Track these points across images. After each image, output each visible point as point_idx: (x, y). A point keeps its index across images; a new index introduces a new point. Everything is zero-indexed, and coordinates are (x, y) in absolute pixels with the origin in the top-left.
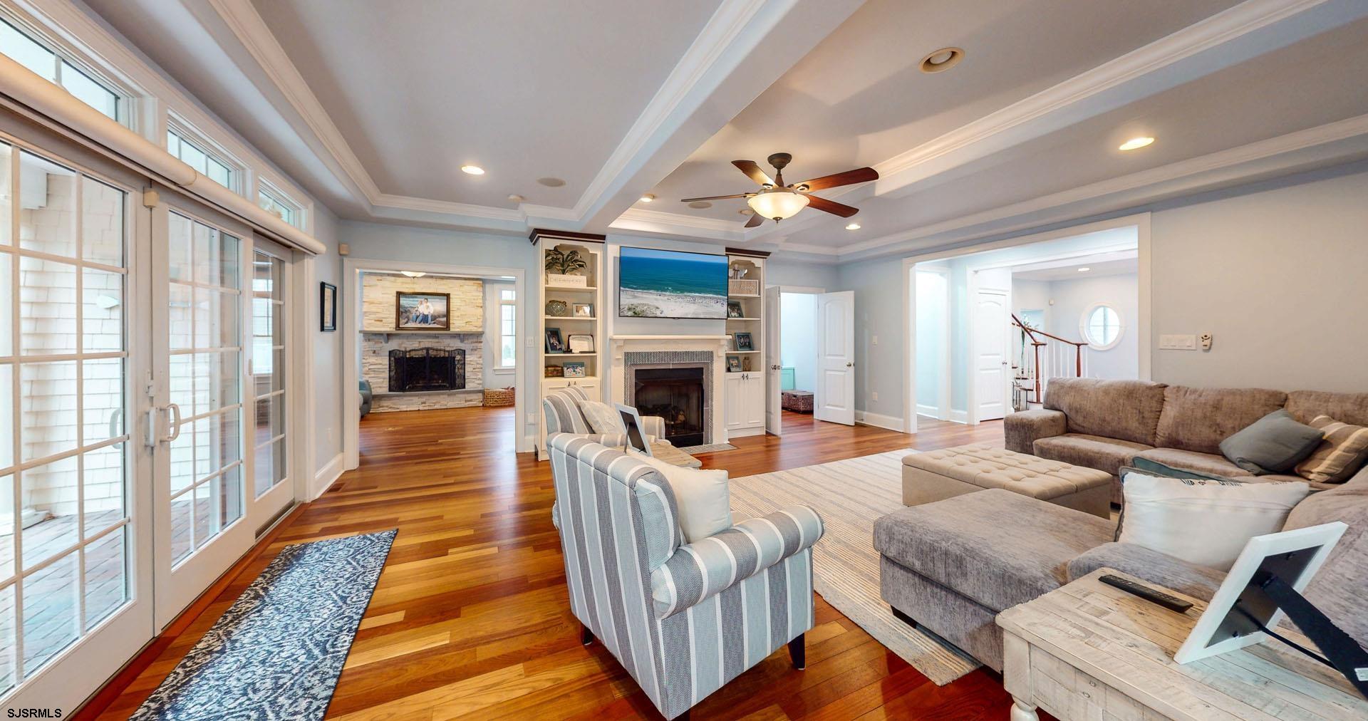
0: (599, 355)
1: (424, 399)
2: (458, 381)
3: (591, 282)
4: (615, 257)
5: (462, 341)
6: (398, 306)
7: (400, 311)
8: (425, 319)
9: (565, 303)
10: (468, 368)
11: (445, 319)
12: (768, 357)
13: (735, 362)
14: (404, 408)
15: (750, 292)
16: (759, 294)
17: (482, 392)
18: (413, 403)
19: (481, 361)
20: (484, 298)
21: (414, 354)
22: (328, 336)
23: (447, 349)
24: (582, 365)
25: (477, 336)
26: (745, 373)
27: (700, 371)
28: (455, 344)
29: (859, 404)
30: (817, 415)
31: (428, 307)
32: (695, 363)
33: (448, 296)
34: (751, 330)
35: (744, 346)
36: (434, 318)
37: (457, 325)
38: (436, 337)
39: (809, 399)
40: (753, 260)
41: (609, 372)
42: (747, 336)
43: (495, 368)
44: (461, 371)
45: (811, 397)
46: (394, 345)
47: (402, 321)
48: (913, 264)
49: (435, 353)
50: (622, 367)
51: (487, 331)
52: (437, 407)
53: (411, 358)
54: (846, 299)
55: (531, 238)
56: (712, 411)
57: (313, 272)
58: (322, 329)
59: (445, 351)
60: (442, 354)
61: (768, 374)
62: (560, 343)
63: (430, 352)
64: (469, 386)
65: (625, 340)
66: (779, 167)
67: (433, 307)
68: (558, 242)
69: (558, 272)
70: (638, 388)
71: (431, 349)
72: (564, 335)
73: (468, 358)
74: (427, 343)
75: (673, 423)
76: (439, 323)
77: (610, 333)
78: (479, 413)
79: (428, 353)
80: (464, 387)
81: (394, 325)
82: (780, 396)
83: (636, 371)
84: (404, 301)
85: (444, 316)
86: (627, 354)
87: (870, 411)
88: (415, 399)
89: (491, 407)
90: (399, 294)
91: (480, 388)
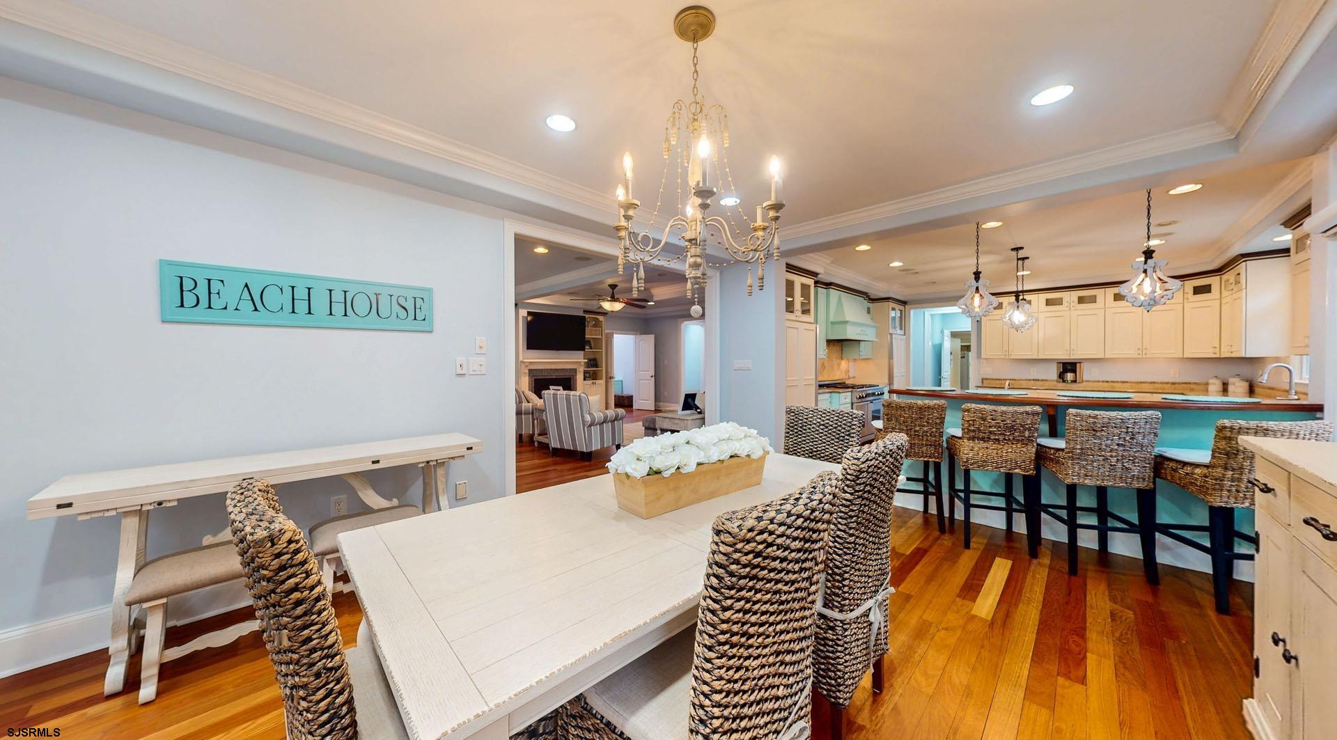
4: (523, 317)
12: (607, 372)
13: (588, 375)
15: (597, 335)
16: (602, 336)
26: (594, 381)
27: (570, 379)
29: (657, 399)
30: (635, 407)
32: (567, 374)
34: (597, 356)
35: (592, 366)
39: (630, 398)
40: (598, 317)
41: (520, 380)
42: (595, 360)
45: (632, 397)
48: (684, 321)
54: (650, 339)
61: (607, 382)
65: (530, 362)
66: (613, 289)
70: (535, 389)
77: (521, 358)
82: (613, 398)
83: (535, 379)
86: (530, 370)
87: (664, 402)
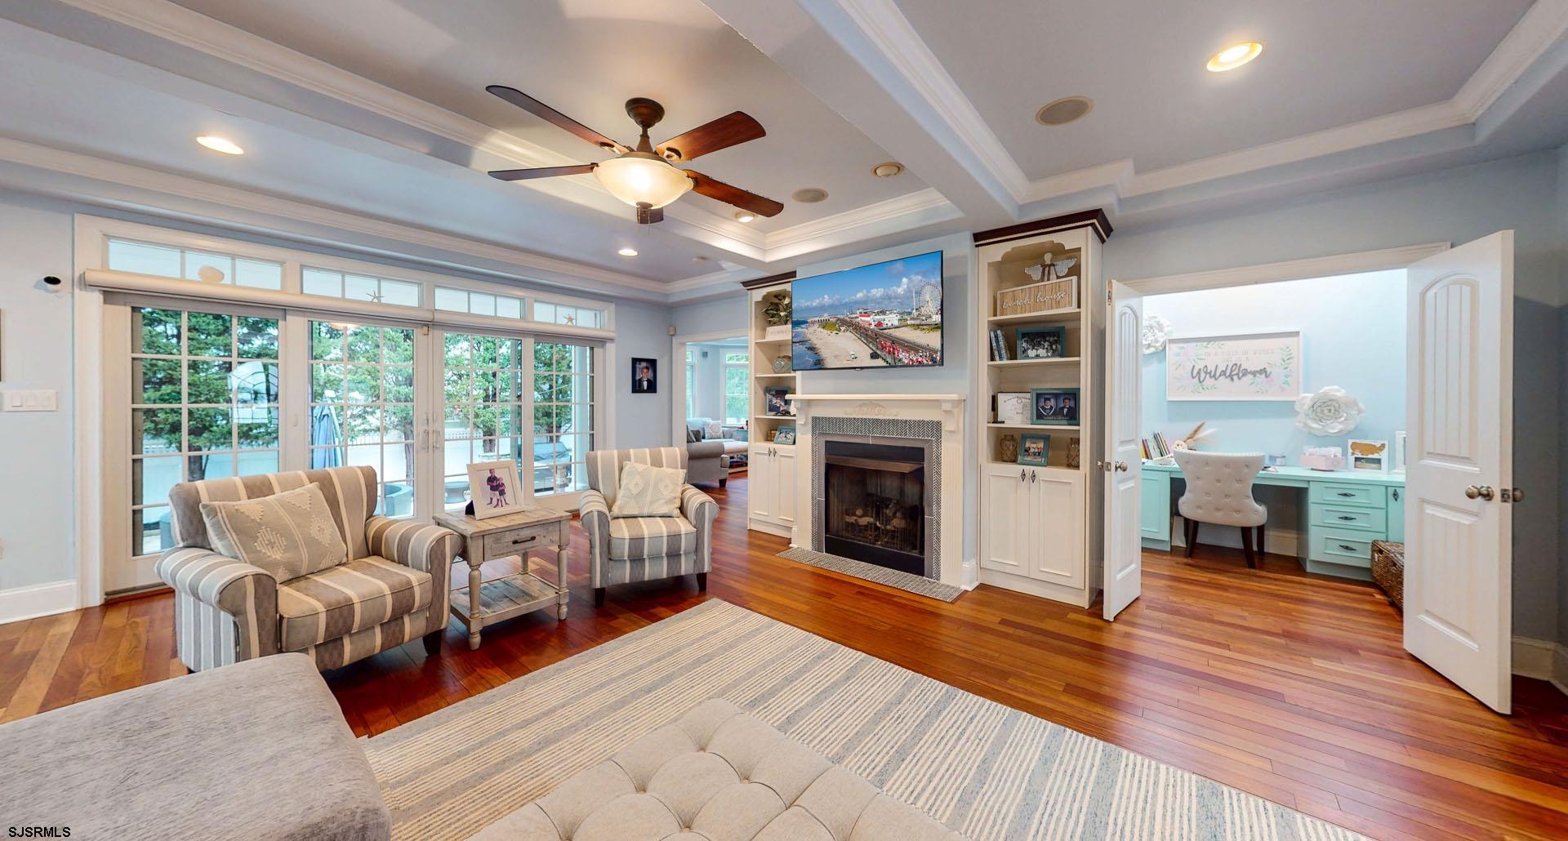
0: (798, 419)
16: (1079, 307)
32: (908, 440)
50: (810, 436)
56: (939, 524)
66: (645, 124)
68: (765, 291)
83: (826, 442)
86: (816, 422)
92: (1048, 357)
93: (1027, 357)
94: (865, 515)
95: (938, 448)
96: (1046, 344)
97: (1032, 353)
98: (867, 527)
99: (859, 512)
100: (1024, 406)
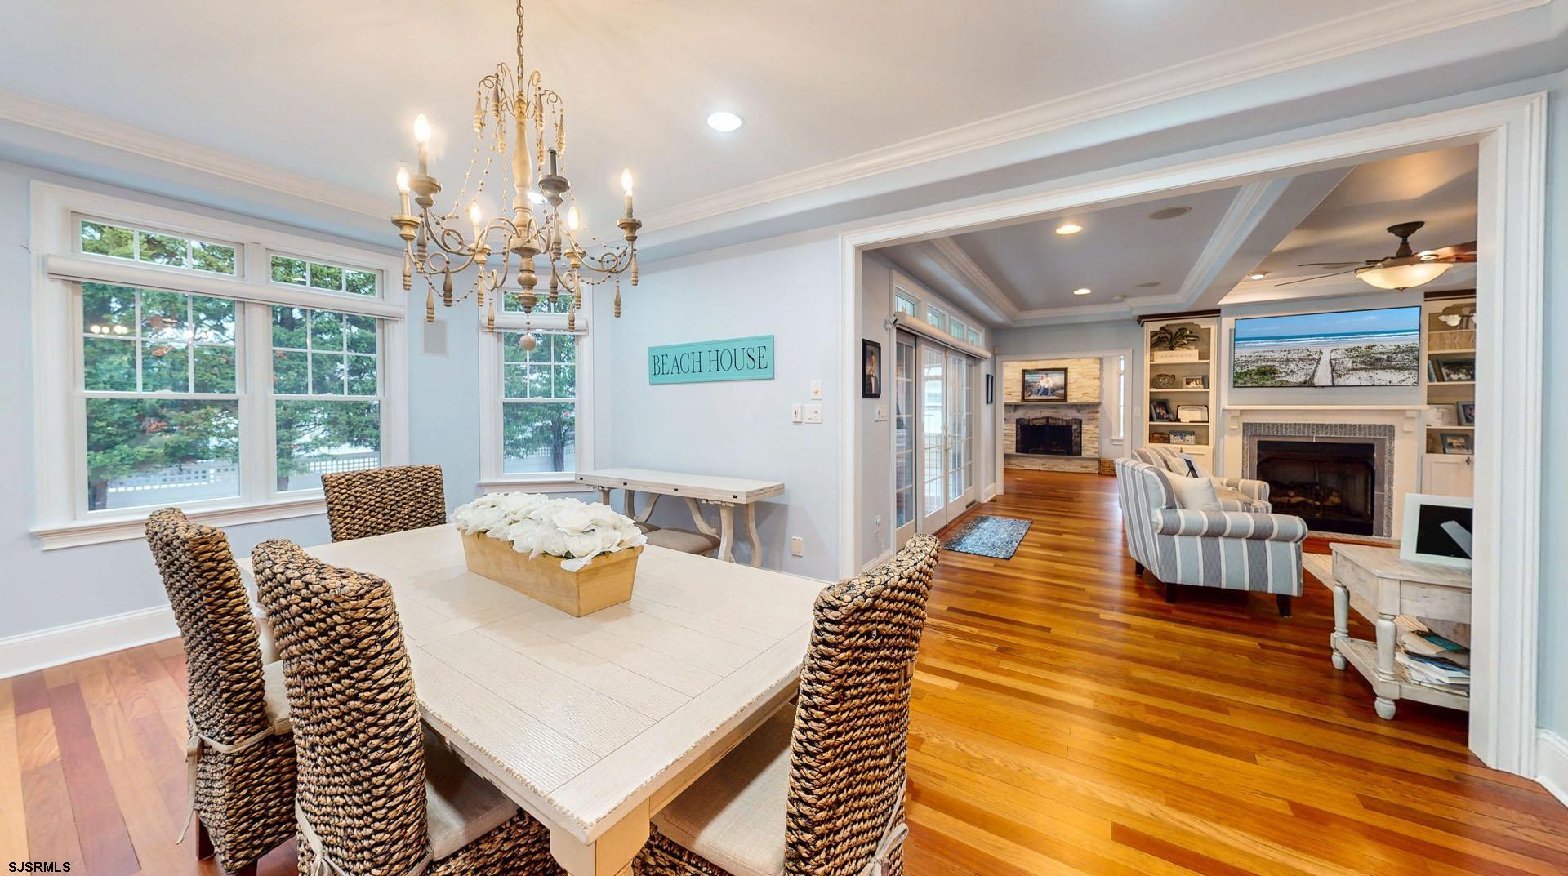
0: (1212, 425)
1: (1044, 461)
2: (1075, 448)
3: (1205, 355)
4: (1230, 329)
5: (1079, 412)
6: (1024, 381)
7: (1025, 387)
8: (1045, 392)
9: (1174, 376)
10: (1084, 437)
11: (1063, 391)
14: (1027, 467)
17: (1099, 460)
18: (1035, 464)
19: (1097, 430)
20: (1101, 370)
21: (1037, 423)
22: (989, 406)
23: (1065, 418)
24: (1192, 433)
25: (1094, 407)
27: (1370, 448)
28: (1072, 414)
31: (1048, 381)
32: (1360, 437)
33: (1065, 370)
36: (1053, 390)
37: (1074, 397)
38: (1055, 407)
41: (1222, 441)
43: (1113, 438)
44: (1078, 439)
46: (1020, 414)
47: (1027, 394)
49: (1054, 421)
50: (1240, 438)
51: (1105, 402)
52: (1055, 469)
53: (1034, 425)
55: (1139, 321)
56: (1390, 497)
57: (985, 368)
58: (987, 403)
59: (1062, 420)
60: (1060, 423)
62: (1167, 412)
63: (1050, 421)
64: (1084, 454)
65: (1242, 411)
66: (1405, 237)
67: (1055, 380)
68: (1164, 323)
69: (1165, 349)
70: (1261, 459)
71: (1052, 418)
72: (1173, 406)
73: (1085, 427)
74: (1048, 413)
75: (1318, 503)
76: (1058, 395)
77: (1225, 405)
78: (1096, 479)
79: (1047, 421)
80: (1080, 454)
81: (1020, 398)
83: (1259, 442)
84: (1028, 378)
85: (1062, 389)
86: (1245, 424)
88: (1037, 461)
89: (1106, 475)
90: (1025, 372)
91: (1097, 456)
92: (1467, 380)
93: (1451, 380)
94: (1296, 495)
95: (1390, 444)
96: (1464, 371)
97: (1454, 377)
98: (1299, 503)
99: (1292, 494)
100: (1443, 414)
